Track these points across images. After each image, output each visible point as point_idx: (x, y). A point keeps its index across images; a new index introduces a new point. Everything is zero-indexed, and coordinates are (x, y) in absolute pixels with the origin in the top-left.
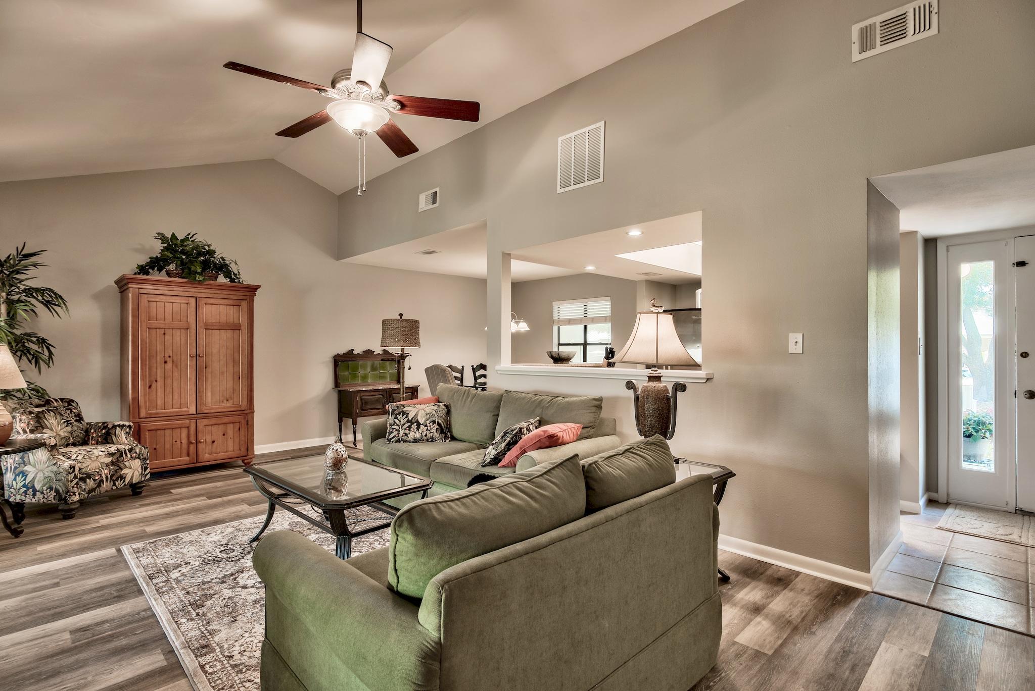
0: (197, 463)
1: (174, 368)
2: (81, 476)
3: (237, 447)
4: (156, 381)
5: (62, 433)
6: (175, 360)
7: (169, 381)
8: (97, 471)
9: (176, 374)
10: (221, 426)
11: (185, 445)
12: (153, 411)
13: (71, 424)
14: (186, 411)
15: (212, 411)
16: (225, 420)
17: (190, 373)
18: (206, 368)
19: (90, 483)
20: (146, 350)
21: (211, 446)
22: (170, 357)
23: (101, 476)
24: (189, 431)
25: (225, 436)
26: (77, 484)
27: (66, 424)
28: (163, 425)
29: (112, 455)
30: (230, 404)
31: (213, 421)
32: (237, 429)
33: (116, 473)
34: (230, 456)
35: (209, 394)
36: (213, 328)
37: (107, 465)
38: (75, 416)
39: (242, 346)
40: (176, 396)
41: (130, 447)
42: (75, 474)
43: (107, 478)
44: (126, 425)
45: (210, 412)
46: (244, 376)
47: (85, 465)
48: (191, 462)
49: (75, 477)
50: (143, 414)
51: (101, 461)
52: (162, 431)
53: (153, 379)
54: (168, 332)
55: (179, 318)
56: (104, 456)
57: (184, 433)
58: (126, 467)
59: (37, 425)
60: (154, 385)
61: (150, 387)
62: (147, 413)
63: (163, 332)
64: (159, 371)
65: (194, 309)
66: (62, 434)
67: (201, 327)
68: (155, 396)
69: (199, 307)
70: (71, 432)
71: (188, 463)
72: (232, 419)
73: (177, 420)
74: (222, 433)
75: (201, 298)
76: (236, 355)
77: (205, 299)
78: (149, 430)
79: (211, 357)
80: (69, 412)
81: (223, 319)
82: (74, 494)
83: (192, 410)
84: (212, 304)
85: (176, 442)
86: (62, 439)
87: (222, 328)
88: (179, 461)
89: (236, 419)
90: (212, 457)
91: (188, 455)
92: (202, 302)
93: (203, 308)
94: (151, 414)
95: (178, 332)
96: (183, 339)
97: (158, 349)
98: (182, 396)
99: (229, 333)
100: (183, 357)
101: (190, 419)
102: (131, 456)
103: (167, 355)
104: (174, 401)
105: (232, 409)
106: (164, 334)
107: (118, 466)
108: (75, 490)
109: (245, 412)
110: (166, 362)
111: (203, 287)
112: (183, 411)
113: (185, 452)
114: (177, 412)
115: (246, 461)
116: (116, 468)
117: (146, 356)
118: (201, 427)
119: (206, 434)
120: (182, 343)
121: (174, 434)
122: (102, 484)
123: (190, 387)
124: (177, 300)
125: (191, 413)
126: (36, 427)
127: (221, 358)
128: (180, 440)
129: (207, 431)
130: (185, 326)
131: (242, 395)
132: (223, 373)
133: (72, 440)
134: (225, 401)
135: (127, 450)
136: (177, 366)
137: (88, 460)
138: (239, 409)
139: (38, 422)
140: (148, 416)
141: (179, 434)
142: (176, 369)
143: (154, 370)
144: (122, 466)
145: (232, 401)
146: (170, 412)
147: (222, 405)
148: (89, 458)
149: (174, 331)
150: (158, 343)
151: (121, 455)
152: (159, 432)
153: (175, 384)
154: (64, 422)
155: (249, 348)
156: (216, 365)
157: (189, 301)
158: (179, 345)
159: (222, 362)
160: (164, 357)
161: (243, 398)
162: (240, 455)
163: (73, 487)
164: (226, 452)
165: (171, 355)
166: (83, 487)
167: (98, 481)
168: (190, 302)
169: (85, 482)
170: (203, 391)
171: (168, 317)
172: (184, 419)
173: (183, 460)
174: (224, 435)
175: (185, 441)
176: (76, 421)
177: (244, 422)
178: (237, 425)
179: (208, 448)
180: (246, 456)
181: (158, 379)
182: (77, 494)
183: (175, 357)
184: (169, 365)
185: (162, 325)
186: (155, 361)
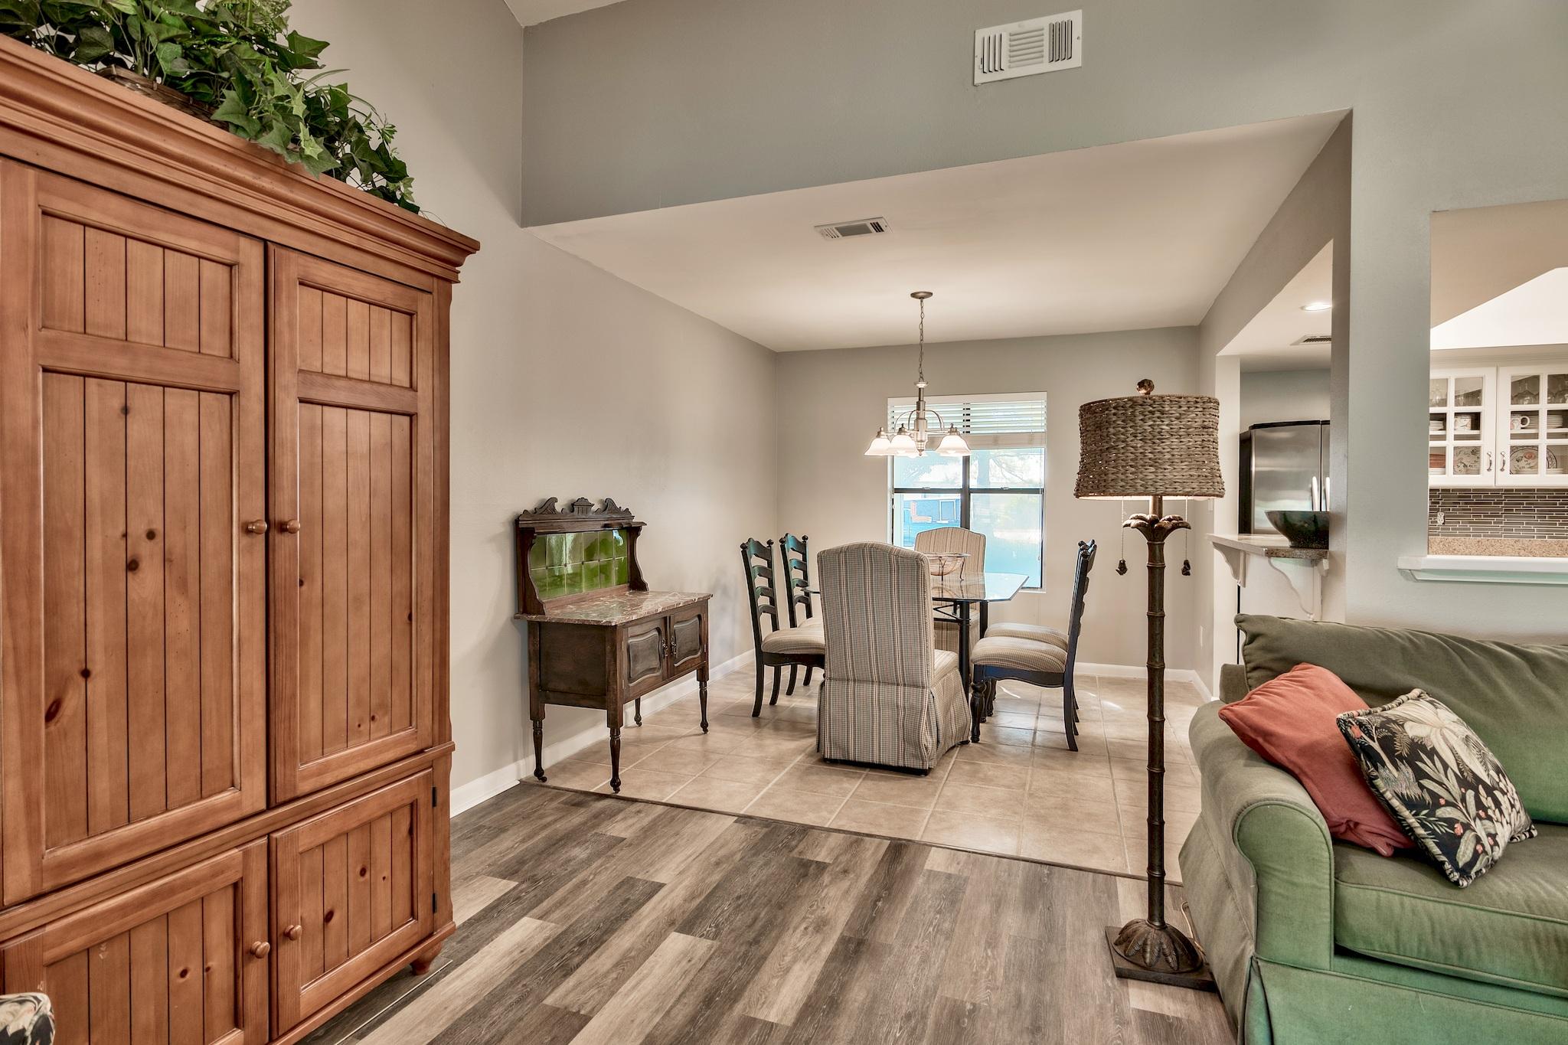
3: (402, 910)
4: (86, 674)
6: (177, 550)
7: (147, 668)
9: (181, 624)
10: (353, 840)
11: (222, 978)
12: (72, 850)
15: (329, 779)
18: (301, 583)
20: (34, 499)
21: (321, 939)
22: (151, 535)
24: (235, 901)
25: (368, 875)
28: (123, 909)
30: (380, 733)
31: (328, 823)
32: (404, 831)
34: (384, 957)
35: (315, 703)
36: (324, 399)
39: (420, 484)
40: (182, 738)
45: (319, 785)
46: (425, 606)
52: (118, 942)
53: (70, 665)
54: (146, 402)
55: (193, 335)
57: (219, 919)
60: (72, 704)
61: (55, 711)
62: (39, 869)
63: (118, 402)
64: (98, 616)
65: (255, 299)
67: (284, 393)
68: (79, 761)
72: (383, 798)
74: (359, 869)
75: (285, 253)
76: (400, 521)
77: (302, 261)
79: (321, 528)
81: (359, 362)
83: (253, 793)
84: (323, 291)
85: (184, 974)
87: (357, 403)
89: (401, 791)
90: (327, 983)
91: (237, 1019)
92: (288, 273)
93: (291, 298)
94: (62, 866)
95: (189, 402)
96: (211, 444)
97: (94, 495)
98: (207, 733)
99: (380, 426)
100: (213, 534)
101: (245, 842)
103: (138, 528)
104: (173, 768)
105: (392, 754)
106: (125, 410)
109: (425, 755)
110: (132, 566)
111: (298, 198)
112: (213, 811)
113: (220, 1010)
114: (191, 821)
115: (423, 957)
117: (33, 535)
118: (287, 867)
119: (306, 894)
120: (207, 462)
121: (174, 942)
124: (185, 236)
125: (246, 810)
127: (356, 531)
128: (203, 961)
129: (307, 877)
130: (216, 376)
131: (417, 686)
132: (358, 603)
134: (367, 726)
136: (183, 586)
140: (47, 886)
141: (196, 933)
142: (180, 600)
143: (75, 610)
145: (386, 721)
146: (161, 831)
147: (354, 745)
149: (170, 400)
150: (92, 464)
153: (178, 680)
155: (438, 493)
156: (336, 566)
157: (233, 250)
158: (190, 471)
159: (358, 554)
160: (125, 535)
161: (419, 701)
162: (414, 940)
164: (372, 942)
165: (158, 526)
168: (242, 259)
170: (293, 694)
171: (146, 327)
172: (220, 844)
174: (363, 872)
177: (425, 797)
178: (405, 818)
179: (314, 953)
180: (430, 936)
181: (97, 666)
183: (175, 540)
184: (148, 582)
185: (119, 365)
186: (77, 563)
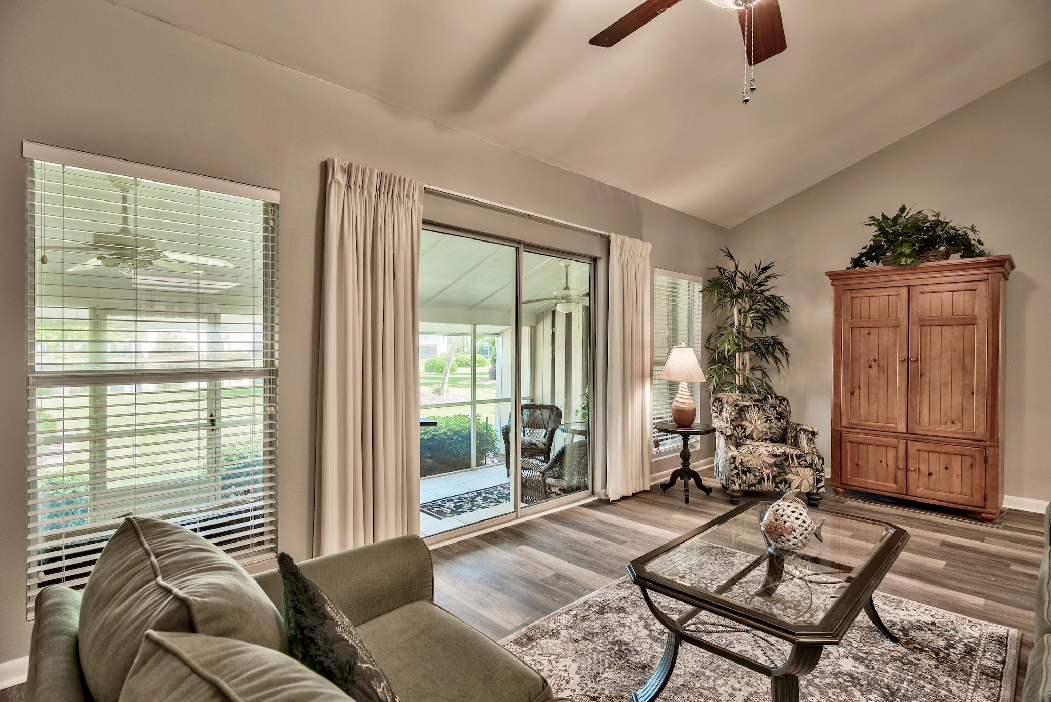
0: (906, 495)
1: (880, 373)
2: (742, 468)
3: (966, 490)
4: (859, 388)
5: (760, 427)
6: (882, 365)
7: (874, 389)
8: (759, 468)
9: (882, 382)
10: (942, 456)
11: (892, 469)
12: (855, 422)
13: (770, 420)
14: (893, 428)
15: (929, 433)
16: (949, 449)
17: (899, 381)
18: (921, 376)
19: (751, 478)
20: (849, 352)
21: (927, 479)
22: (875, 360)
23: (762, 474)
24: (896, 453)
25: (949, 471)
26: (738, 474)
27: (765, 419)
28: (866, 439)
29: (776, 456)
30: (957, 427)
31: (930, 447)
32: (968, 464)
33: (780, 475)
34: (955, 500)
35: (926, 411)
36: (930, 324)
37: (770, 465)
38: (777, 414)
39: (978, 348)
40: (882, 408)
41: (800, 453)
42: (736, 465)
43: (768, 478)
44: (808, 431)
45: (925, 434)
46: (981, 390)
47: (746, 459)
48: (899, 492)
49: (736, 468)
50: (844, 423)
51: (763, 459)
52: (865, 446)
53: (856, 384)
54: (874, 331)
55: (887, 314)
56: (766, 456)
57: (891, 454)
58: (792, 473)
59: (737, 416)
60: (857, 392)
61: (852, 394)
62: (849, 423)
63: (867, 332)
64: (862, 376)
65: (905, 302)
66: (760, 429)
67: (915, 323)
68: (857, 405)
69: (912, 300)
70: (769, 428)
71: (895, 491)
72: (958, 449)
73: (885, 436)
74: (944, 466)
75: (914, 287)
76: (968, 360)
77: (920, 287)
78: (851, 442)
79: (928, 361)
80: (772, 409)
81: (947, 311)
82: (734, 483)
83: (902, 427)
84: (931, 293)
85: (881, 462)
86: (760, 432)
87: (946, 323)
88: (884, 486)
89: (966, 450)
90: (928, 493)
91: (896, 482)
92: (916, 291)
93: (917, 299)
94: (853, 424)
95: (885, 330)
96: (891, 340)
97: (862, 351)
98: (889, 408)
99: (957, 330)
100: (891, 361)
101: (899, 439)
102: (799, 463)
103: (872, 359)
104: (879, 413)
105: (964, 436)
106: (869, 334)
107: (783, 469)
108: (736, 479)
109: (982, 443)
110: (870, 367)
111: (919, 271)
112: (890, 427)
113: (891, 476)
114: (883, 427)
115: (983, 515)
116: (780, 470)
117: (848, 359)
118: (912, 451)
119: (921, 462)
120: (890, 344)
121: (879, 453)
122: (763, 482)
123: (899, 399)
124: (884, 292)
125: (899, 430)
126: (736, 418)
127: (944, 363)
128: (886, 462)
129: (921, 458)
130: (893, 323)
131: (978, 417)
132: (946, 384)
133: (769, 436)
134: (949, 423)
135: (794, 456)
136: (883, 372)
137: (750, 455)
138: (972, 438)
139: (739, 414)
140: (849, 426)
141: (885, 453)
142: (882, 375)
143: (857, 375)
144: (787, 470)
145: (960, 424)
146: (874, 426)
147: (943, 428)
148: (751, 453)
149: (881, 330)
150: (862, 345)
151: (787, 459)
152: (861, 446)
153: (881, 394)
154: (765, 418)
155: (991, 351)
156: (936, 373)
157: (899, 291)
158: (886, 346)
159: (946, 369)
160: (869, 360)
161: (978, 422)
162: (972, 504)
163: (733, 476)
164: (950, 492)
165: (877, 358)
166: (744, 480)
167: (759, 478)
168: (900, 293)
169: (746, 475)
170: (916, 406)
171: (874, 314)
172: (892, 437)
173: (890, 487)
174: (947, 469)
175: (891, 463)
176: (776, 418)
177: (979, 457)
178: (969, 461)
179: (923, 480)
180: (984, 508)
181: (862, 386)
182: (737, 483)
183: (881, 362)
184: (874, 370)
185: (866, 324)
186: (858, 365)
